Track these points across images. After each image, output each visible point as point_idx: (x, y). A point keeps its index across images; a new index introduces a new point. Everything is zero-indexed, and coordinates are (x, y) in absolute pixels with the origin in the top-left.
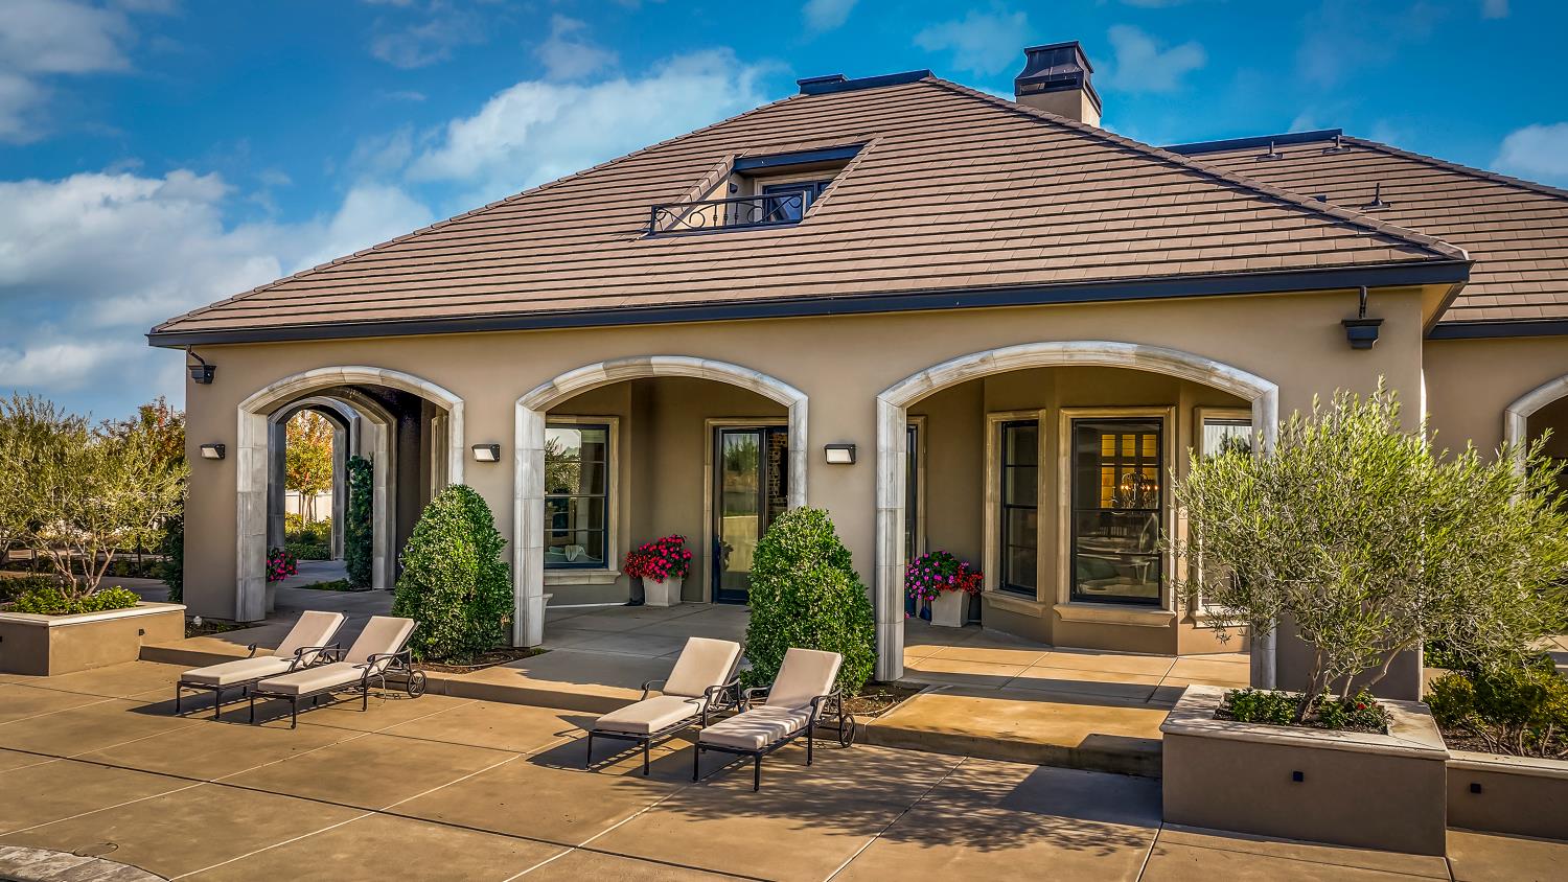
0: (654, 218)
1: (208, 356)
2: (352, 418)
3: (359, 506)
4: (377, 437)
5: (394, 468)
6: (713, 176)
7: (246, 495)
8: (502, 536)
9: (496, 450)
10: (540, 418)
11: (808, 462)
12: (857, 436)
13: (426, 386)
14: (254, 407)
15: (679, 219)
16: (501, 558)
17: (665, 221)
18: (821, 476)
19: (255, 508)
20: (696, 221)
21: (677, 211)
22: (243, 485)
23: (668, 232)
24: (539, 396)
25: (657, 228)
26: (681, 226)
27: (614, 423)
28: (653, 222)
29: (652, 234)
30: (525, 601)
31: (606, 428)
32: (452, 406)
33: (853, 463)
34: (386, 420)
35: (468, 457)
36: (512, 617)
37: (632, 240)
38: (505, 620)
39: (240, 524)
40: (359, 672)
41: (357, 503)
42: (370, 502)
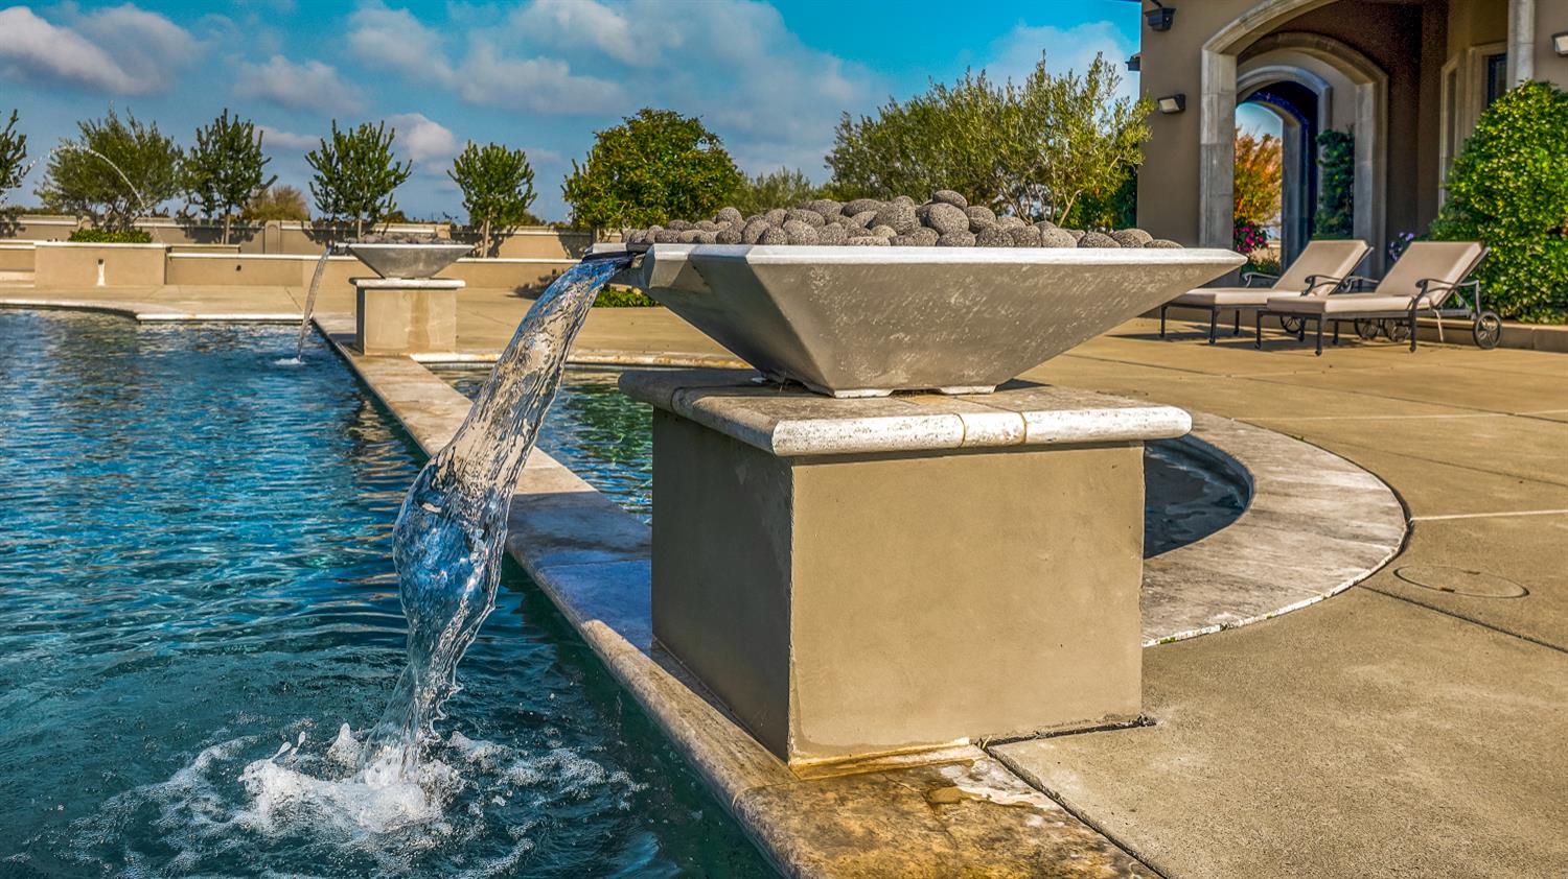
2: (1322, 91)
4: (1359, 101)
5: (1384, 137)
7: (1211, 148)
14: (1218, 47)
19: (1221, 163)
22: (1208, 137)
34: (1373, 77)
39: (1204, 181)
40: (1403, 303)
41: (1331, 185)
42: (1347, 184)
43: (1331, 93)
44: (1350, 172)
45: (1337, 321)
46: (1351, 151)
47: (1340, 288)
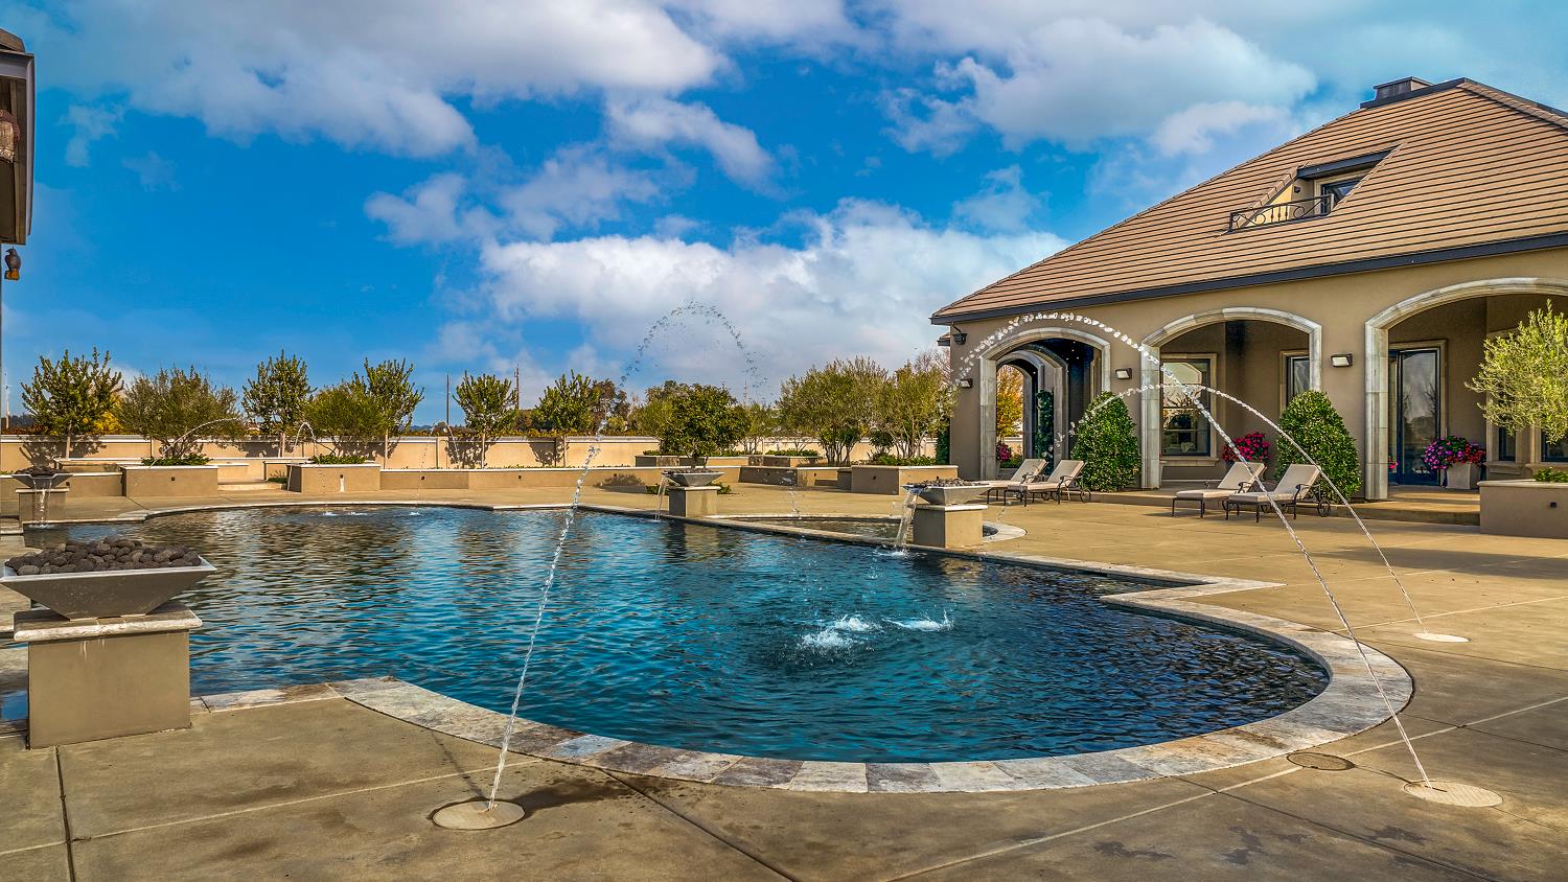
0: (1232, 220)
1: (963, 329)
2: (1039, 367)
3: (1045, 422)
4: (1055, 375)
5: (1067, 396)
6: (1279, 185)
7: (985, 407)
8: (1133, 422)
9: (1130, 372)
10: (1156, 350)
11: (1322, 367)
12: (1354, 350)
13: (1088, 336)
14: (989, 356)
15: (1249, 220)
16: (1132, 434)
17: (1241, 220)
18: (1332, 375)
19: (990, 415)
20: (1260, 220)
21: (1249, 215)
22: (983, 401)
23: (1243, 228)
24: (1154, 336)
25: (1234, 226)
26: (1251, 224)
27: (1213, 358)
28: (1231, 222)
29: (1231, 231)
30: (1148, 461)
31: (1208, 361)
32: (1103, 347)
33: (1350, 365)
34: (1061, 364)
35: (1113, 376)
36: (1140, 469)
37: (1216, 236)
38: (1136, 469)
39: (982, 424)
40: (1056, 485)
41: (1043, 421)
42: (1051, 419)
43: (1043, 367)
44: (1052, 413)
45: (1034, 493)
46: (1052, 402)
47: (1036, 480)
